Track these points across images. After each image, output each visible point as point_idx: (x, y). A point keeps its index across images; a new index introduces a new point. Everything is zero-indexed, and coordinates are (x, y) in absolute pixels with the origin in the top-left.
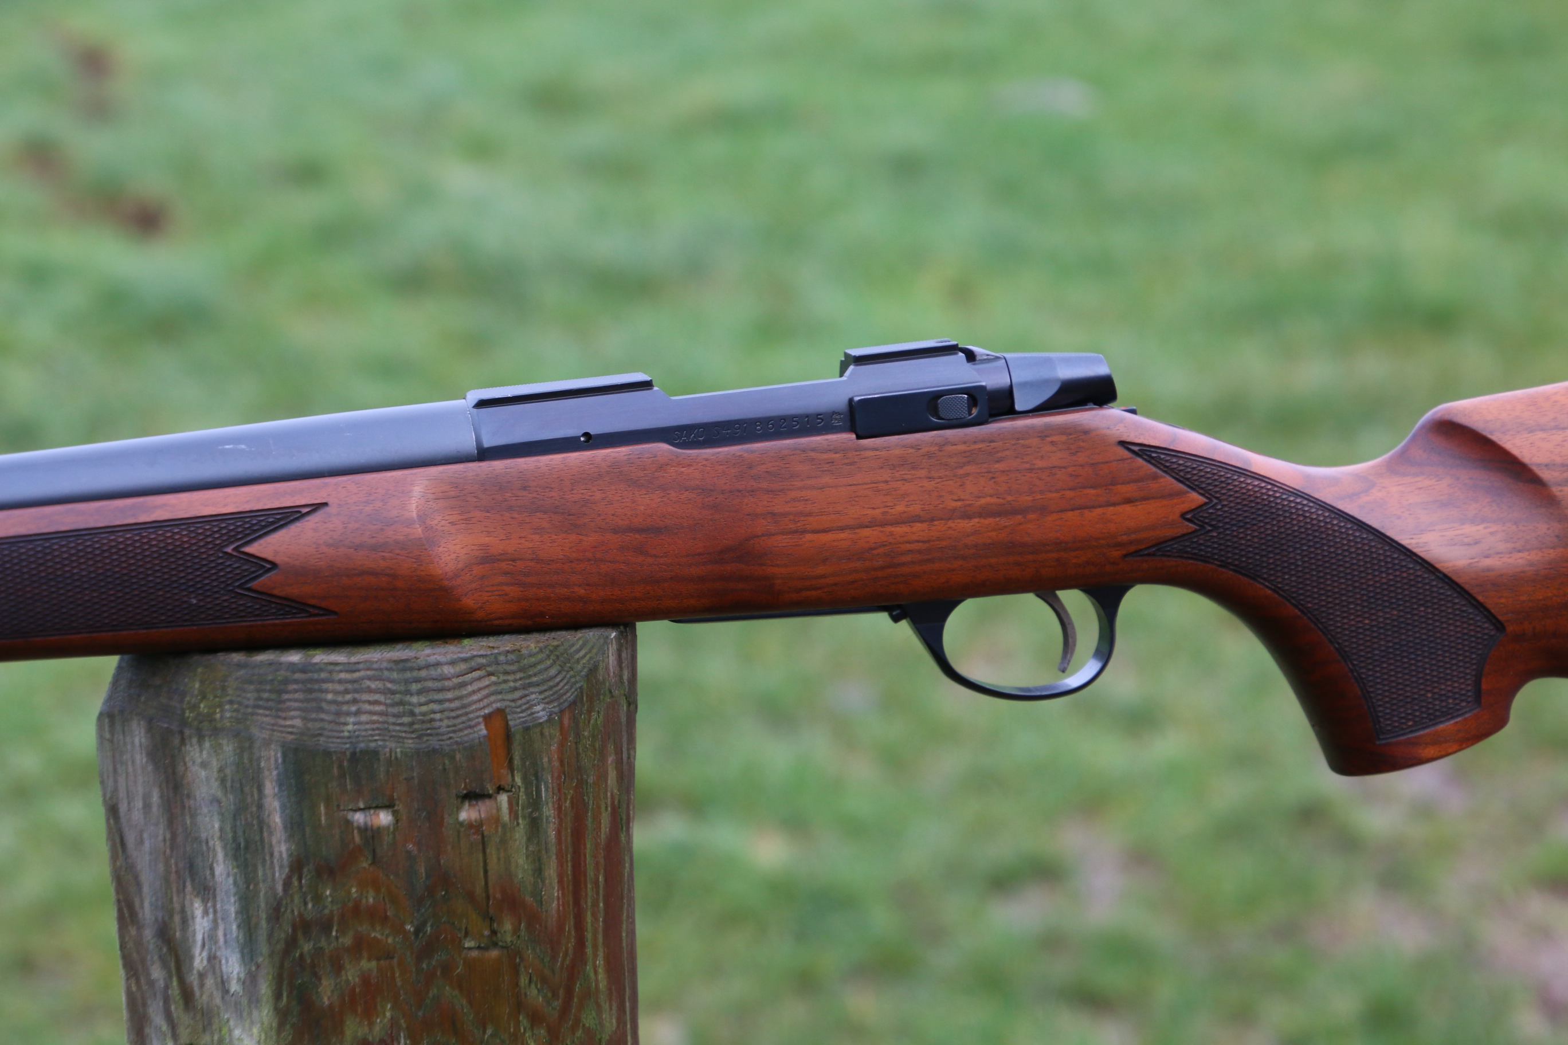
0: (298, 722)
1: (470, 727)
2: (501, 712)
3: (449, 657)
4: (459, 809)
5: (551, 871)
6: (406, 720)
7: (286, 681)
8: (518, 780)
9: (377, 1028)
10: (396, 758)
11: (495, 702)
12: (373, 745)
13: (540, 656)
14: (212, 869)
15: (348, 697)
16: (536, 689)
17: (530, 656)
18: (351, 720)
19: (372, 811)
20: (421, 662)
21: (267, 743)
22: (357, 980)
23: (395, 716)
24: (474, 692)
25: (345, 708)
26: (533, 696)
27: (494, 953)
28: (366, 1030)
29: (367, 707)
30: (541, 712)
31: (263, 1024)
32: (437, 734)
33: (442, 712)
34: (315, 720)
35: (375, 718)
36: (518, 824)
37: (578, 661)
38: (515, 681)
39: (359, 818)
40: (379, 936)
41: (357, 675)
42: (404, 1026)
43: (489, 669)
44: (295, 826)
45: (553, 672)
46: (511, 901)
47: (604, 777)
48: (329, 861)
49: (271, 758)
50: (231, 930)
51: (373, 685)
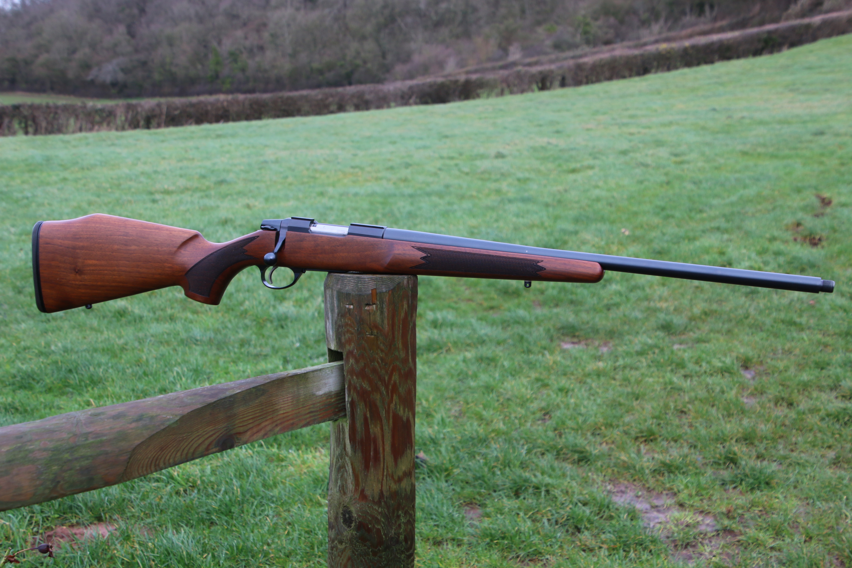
0: (339, 287)
1: (368, 291)
2: (375, 289)
3: (368, 277)
4: (365, 307)
5: (386, 322)
6: (357, 288)
7: (340, 279)
8: (378, 303)
9: (351, 348)
10: (354, 295)
11: (374, 287)
12: (350, 292)
13: (387, 279)
14: (329, 314)
15: (348, 283)
16: (384, 286)
19: (350, 305)
20: (362, 278)
21: (335, 290)
22: (348, 338)
23: (355, 287)
24: (371, 284)
25: (347, 285)
27: (373, 336)
28: (349, 348)
29: (351, 285)
30: (384, 290)
31: (335, 344)
32: (362, 292)
33: (364, 287)
34: (342, 287)
35: (351, 287)
36: (378, 311)
37: (396, 281)
38: (380, 283)
39: (347, 306)
40: (351, 329)
41: (350, 279)
42: (356, 348)
43: (375, 280)
44: (339, 306)
45: (389, 282)
46: (376, 327)
47: (403, 306)
48: (343, 314)
49: (335, 293)
50: (331, 325)
51: (353, 281)
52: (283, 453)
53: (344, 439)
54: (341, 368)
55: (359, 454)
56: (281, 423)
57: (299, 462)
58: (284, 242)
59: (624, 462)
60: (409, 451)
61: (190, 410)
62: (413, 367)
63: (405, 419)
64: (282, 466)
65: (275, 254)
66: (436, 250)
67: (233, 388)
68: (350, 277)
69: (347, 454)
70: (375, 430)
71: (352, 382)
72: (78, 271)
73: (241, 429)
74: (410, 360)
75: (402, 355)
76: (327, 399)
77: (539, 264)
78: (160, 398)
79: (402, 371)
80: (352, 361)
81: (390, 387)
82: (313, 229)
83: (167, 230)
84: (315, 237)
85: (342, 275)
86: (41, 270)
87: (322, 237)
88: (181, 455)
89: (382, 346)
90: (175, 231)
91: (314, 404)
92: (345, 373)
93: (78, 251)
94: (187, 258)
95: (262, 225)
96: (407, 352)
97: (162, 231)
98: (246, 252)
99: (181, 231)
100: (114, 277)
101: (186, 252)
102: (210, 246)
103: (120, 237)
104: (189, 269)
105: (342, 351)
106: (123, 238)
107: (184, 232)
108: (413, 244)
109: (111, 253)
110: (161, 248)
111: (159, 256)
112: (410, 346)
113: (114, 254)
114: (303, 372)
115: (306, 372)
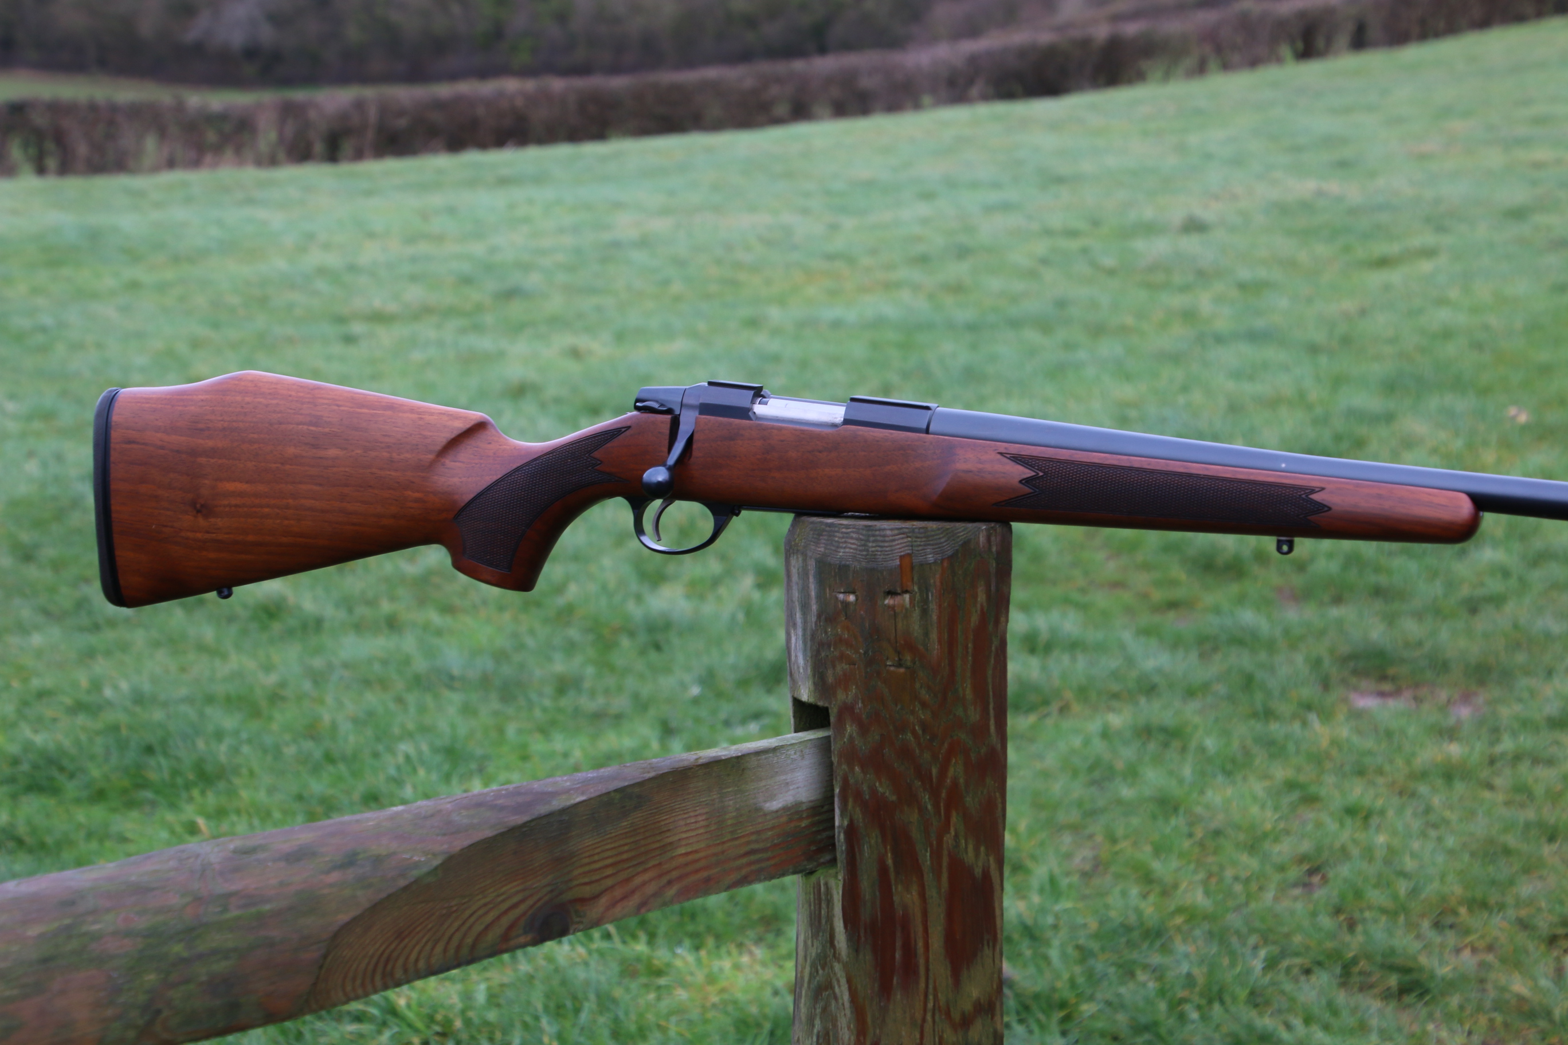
0: (822, 549)
1: (892, 560)
2: (909, 555)
3: (890, 527)
4: (885, 599)
5: (934, 636)
6: (864, 553)
7: (824, 530)
8: (916, 588)
9: (850, 697)
10: (857, 570)
11: (907, 550)
12: (848, 563)
13: (938, 532)
14: (796, 615)
15: (843, 540)
16: (931, 547)
17: (932, 531)
18: (842, 550)
19: (847, 594)
20: (877, 528)
21: (811, 558)
22: (841, 672)
23: (860, 551)
24: (898, 544)
25: (841, 545)
26: (929, 550)
27: (902, 670)
28: (845, 697)
29: (849, 545)
30: (931, 558)
31: (809, 689)
32: (876, 562)
33: (881, 551)
34: (828, 549)
35: (852, 551)
36: (915, 610)
37: (959, 537)
38: (921, 542)
39: (841, 596)
40: (849, 653)
41: (849, 530)
42: (860, 697)
43: (909, 535)
44: (820, 597)
45: (943, 540)
46: (910, 646)
47: (975, 597)
48: (829, 616)
49: (812, 565)
50: (800, 642)
51: (854, 535)
52: (662, 955)
53: (830, 919)
54: (825, 747)
55: (867, 956)
56: (680, 878)
57: (700, 977)
58: (690, 441)
59: (1521, 999)
60: (987, 951)
61: (467, 843)
62: (999, 747)
63: (978, 871)
64: (659, 988)
65: (670, 469)
66: (1059, 461)
67: (567, 791)
68: (847, 527)
69: (836, 957)
70: (906, 897)
71: (852, 781)
72: (202, 508)
73: (587, 891)
74: (992, 728)
75: (974, 715)
76: (790, 821)
77: (1314, 497)
78: (397, 813)
79: (973, 756)
80: (850, 729)
81: (944, 795)
82: (759, 409)
83: (412, 410)
84: (765, 428)
85: (830, 521)
86: (115, 506)
87: (780, 429)
88: (445, 950)
89: (924, 694)
90: (432, 414)
91: (758, 832)
92: (835, 759)
93: (203, 460)
94: (460, 478)
95: (637, 401)
96: (985, 710)
97: (401, 414)
98: (600, 464)
99: (444, 414)
100: (286, 522)
101: (457, 464)
102: (515, 448)
103: (301, 427)
104: (463, 505)
105: (826, 705)
106: (308, 429)
107: (451, 415)
108: (1002, 447)
109: (279, 465)
110: (399, 455)
111: (393, 473)
112: (991, 694)
113: (288, 467)
114: (734, 755)
115: (740, 754)
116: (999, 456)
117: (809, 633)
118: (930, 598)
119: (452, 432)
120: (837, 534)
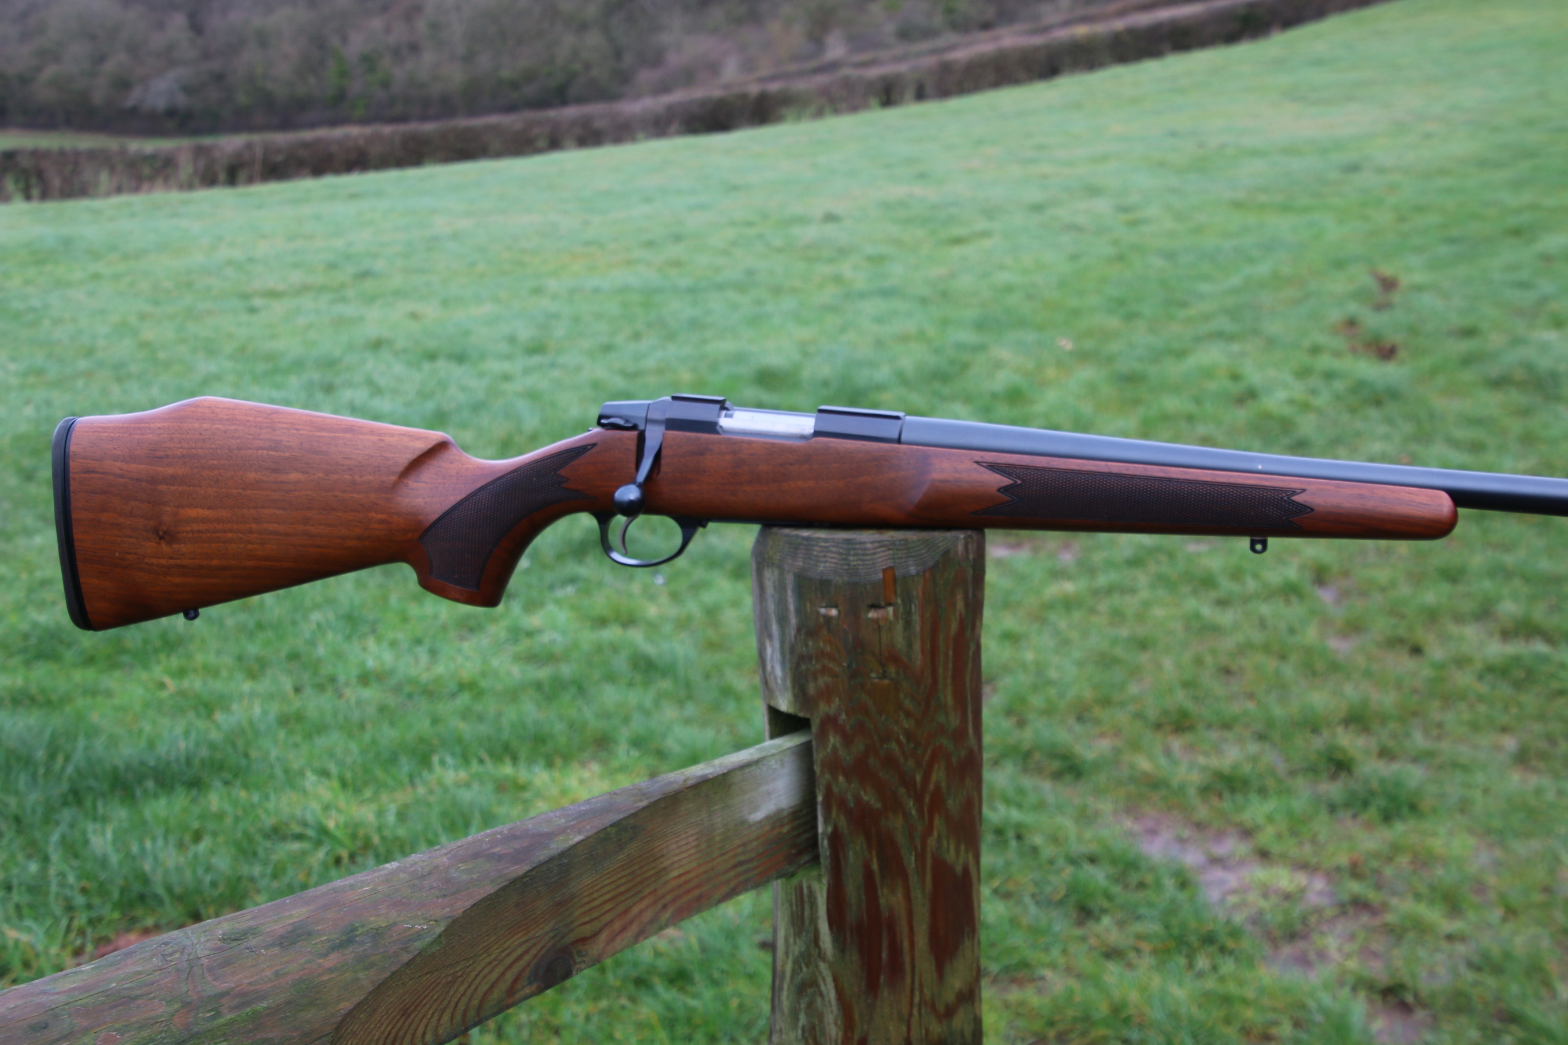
0: (802, 564)
1: (875, 574)
2: (892, 568)
3: (870, 538)
4: (868, 612)
5: (917, 646)
6: (846, 567)
7: (801, 544)
8: (899, 601)
9: (833, 709)
10: (839, 585)
11: (889, 563)
12: (829, 578)
13: (918, 542)
14: (771, 627)
15: (823, 554)
16: (913, 559)
17: (913, 541)
18: (822, 565)
19: (830, 608)
20: (858, 540)
21: (788, 571)
22: (823, 685)
23: (842, 565)
24: (880, 557)
25: (821, 559)
26: (910, 562)
27: (886, 682)
28: (828, 710)
29: (830, 559)
30: (913, 570)
31: (789, 699)
32: (859, 576)
33: (863, 565)
34: (807, 564)
35: (832, 565)
36: (899, 622)
37: (939, 546)
38: (902, 554)
39: (823, 611)
40: (832, 667)
41: (828, 544)
42: (844, 709)
43: (890, 547)
44: (799, 611)
46: (894, 658)
47: (954, 605)
48: (809, 629)
49: (790, 579)
50: (777, 655)
51: (834, 549)
53: (814, 920)
54: (805, 753)
55: (854, 957)
56: (674, 900)
58: (658, 456)
60: (967, 943)
61: (468, 904)
62: (976, 748)
63: (959, 869)
65: (640, 487)
66: (1036, 469)
67: (563, 830)
68: (826, 540)
69: (821, 956)
70: (891, 899)
71: (835, 789)
72: (165, 535)
73: (587, 930)
74: (971, 731)
75: (954, 721)
76: (773, 829)
77: (1296, 498)
78: (393, 873)
79: (954, 760)
80: (834, 740)
81: (927, 799)
82: (725, 422)
83: (372, 432)
84: (735, 443)
85: (805, 533)
86: (77, 533)
87: (750, 443)
88: (452, 1018)
89: (908, 704)
90: (392, 435)
91: (744, 844)
92: (817, 769)
93: (163, 487)
94: (424, 498)
95: (601, 417)
96: (964, 716)
97: (360, 437)
98: (566, 482)
99: (405, 435)
100: (250, 546)
101: (421, 485)
102: (478, 467)
103: (260, 452)
104: (428, 525)
105: (808, 716)
106: (268, 454)
107: (412, 436)
108: (978, 455)
109: (241, 491)
110: (361, 477)
111: (356, 496)
112: (969, 698)
113: (249, 492)
114: (720, 773)
115: (725, 771)
116: (975, 466)
117: (787, 646)
118: (913, 610)
119: (414, 453)
120: (816, 548)
